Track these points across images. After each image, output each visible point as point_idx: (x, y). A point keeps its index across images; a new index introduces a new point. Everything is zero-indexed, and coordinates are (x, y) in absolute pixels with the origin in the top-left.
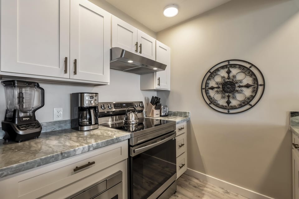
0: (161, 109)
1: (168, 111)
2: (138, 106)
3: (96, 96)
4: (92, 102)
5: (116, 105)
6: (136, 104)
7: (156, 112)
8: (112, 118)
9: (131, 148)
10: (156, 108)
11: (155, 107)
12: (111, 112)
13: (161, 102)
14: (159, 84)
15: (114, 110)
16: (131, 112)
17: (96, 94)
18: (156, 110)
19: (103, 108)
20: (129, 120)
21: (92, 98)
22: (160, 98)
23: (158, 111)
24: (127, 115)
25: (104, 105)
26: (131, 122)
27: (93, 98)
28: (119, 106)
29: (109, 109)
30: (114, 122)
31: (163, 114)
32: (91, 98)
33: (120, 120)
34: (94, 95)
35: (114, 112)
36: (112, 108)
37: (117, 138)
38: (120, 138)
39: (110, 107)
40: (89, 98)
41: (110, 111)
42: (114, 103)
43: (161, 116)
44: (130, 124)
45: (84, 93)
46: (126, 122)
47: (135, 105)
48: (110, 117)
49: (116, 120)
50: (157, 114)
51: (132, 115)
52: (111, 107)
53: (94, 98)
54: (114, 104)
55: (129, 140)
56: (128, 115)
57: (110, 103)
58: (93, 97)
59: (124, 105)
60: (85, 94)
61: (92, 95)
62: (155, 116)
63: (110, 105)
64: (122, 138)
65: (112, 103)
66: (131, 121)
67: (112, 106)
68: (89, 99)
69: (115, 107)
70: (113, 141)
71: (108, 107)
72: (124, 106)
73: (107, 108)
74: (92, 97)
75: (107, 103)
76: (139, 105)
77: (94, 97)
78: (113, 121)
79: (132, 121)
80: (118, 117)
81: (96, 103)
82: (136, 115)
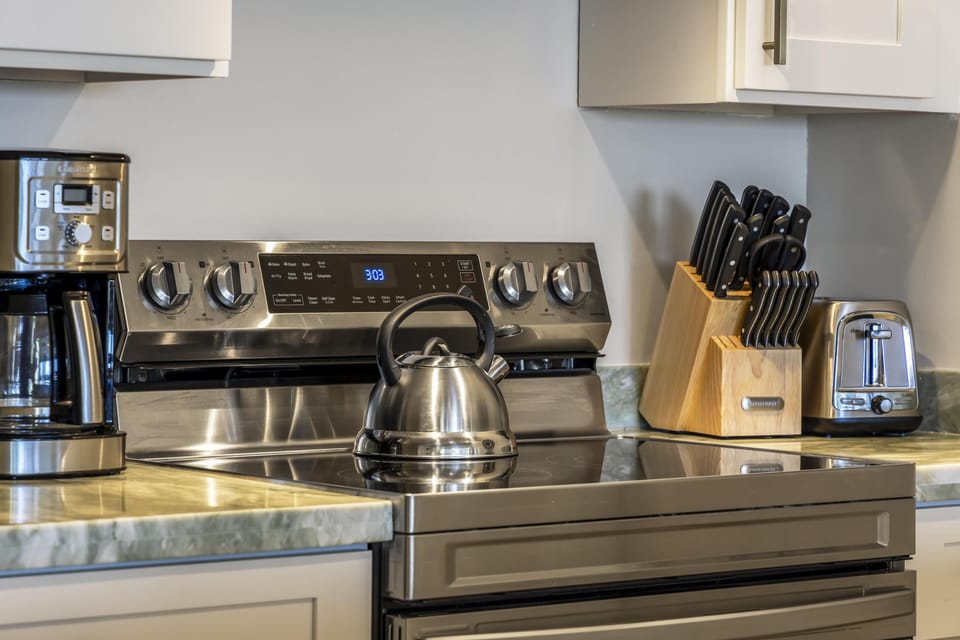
0: (825, 338)
1: (921, 377)
2: (526, 295)
3: (108, 181)
4: (83, 232)
5: (284, 271)
6: (507, 271)
7: (757, 374)
8: (239, 403)
9: (398, 621)
10: (754, 333)
11: (746, 319)
12: (238, 338)
13: (820, 256)
14: (775, 49)
15: (266, 321)
16: (437, 351)
17: (114, 160)
18: (756, 353)
19: (161, 295)
20: (418, 422)
21: (81, 195)
22: (802, 213)
23: (781, 366)
24: (392, 382)
25: (169, 267)
26: (430, 445)
27: (89, 201)
28: (317, 288)
29: (219, 315)
30: (266, 441)
31: (838, 407)
32: (72, 195)
33: (324, 434)
34: (92, 170)
35: (262, 338)
36: (242, 300)
37: (279, 516)
38: (308, 524)
39: (227, 294)
40: (58, 198)
41: (229, 326)
42: (270, 248)
43: (813, 425)
44: (428, 472)
45: (17, 155)
46: (385, 446)
47: (498, 287)
48: (225, 394)
49: (281, 432)
50: (759, 403)
51: (446, 376)
52: (237, 291)
53: (96, 199)
54: (265, 259)
55: (380, 553)
56: (404, 378)
57: (231, 252)
58: (89, 189)
59: (375, 275)
60: (26, 166)
61: (76, 168)
62: (734, 418)
63: (223, 272)
64: (319, 521)
65: (248, 247)
66: (435, 436)
67: (251, 279)
68: (60, 208)
69: (282, 298)
70: (253, 530)
71: (212, 288)
72: (376, 289)
73: (200, 302)
74: (78, 192)
75: (200, 251)
76: (552, 287)
77: (96, 189)
78: (259, 436)
79: (445, 443)
80: (309, 401)
81: (110, 245)
82: (494, 385)
